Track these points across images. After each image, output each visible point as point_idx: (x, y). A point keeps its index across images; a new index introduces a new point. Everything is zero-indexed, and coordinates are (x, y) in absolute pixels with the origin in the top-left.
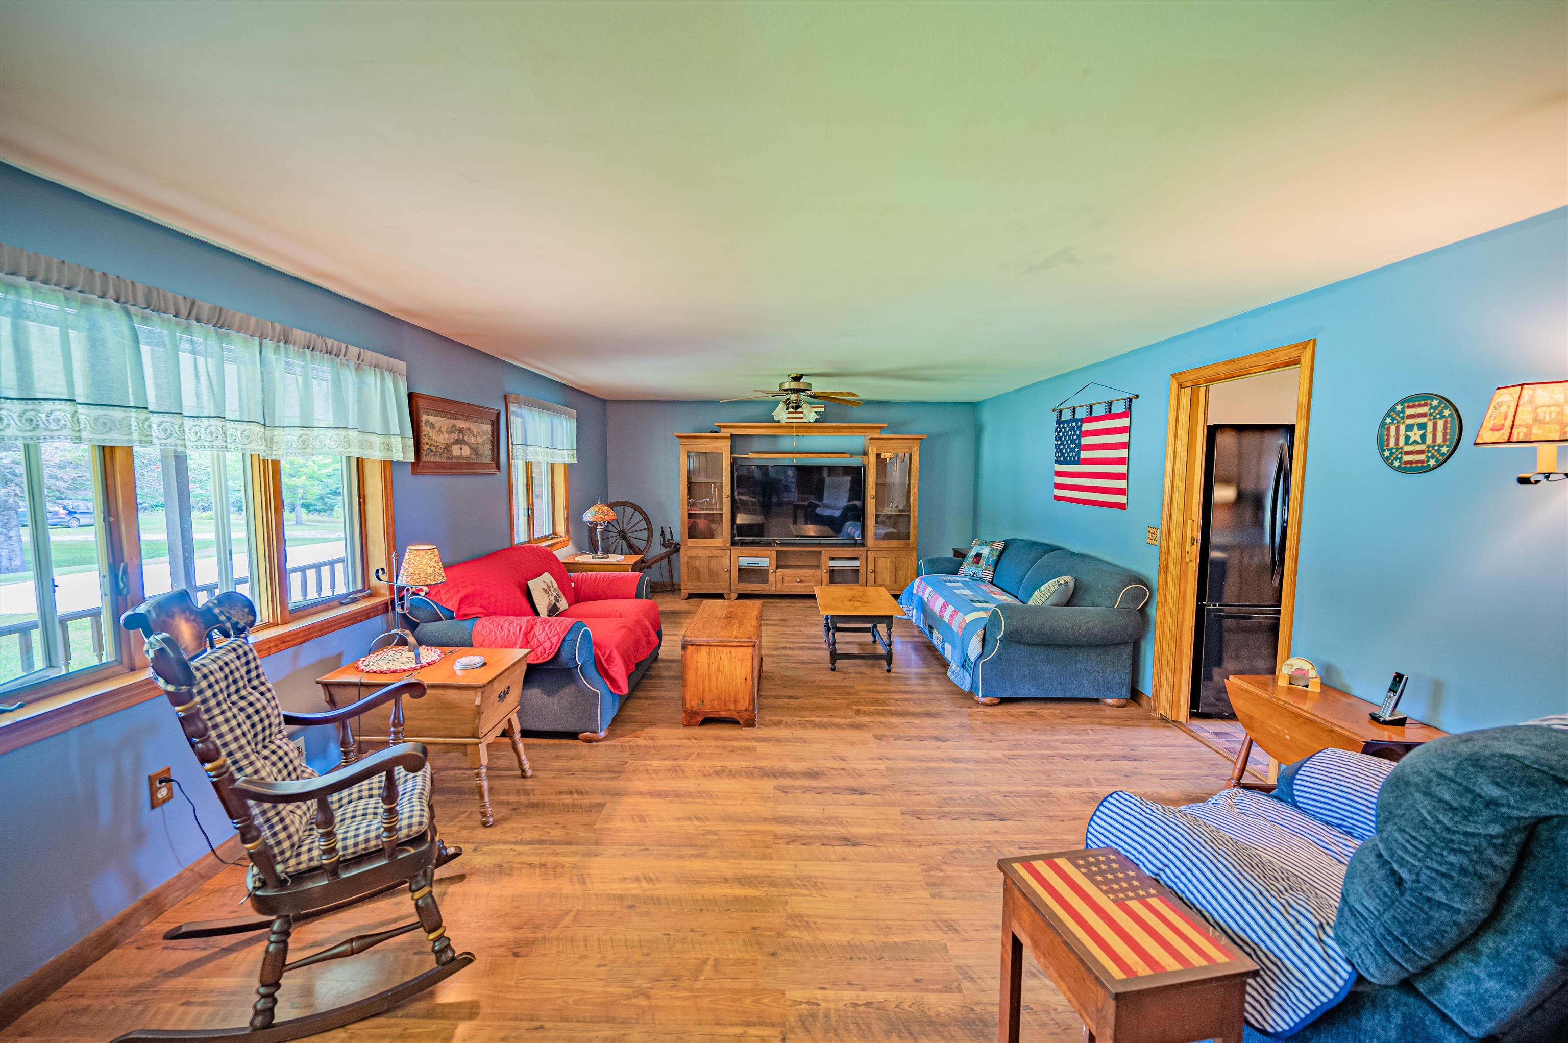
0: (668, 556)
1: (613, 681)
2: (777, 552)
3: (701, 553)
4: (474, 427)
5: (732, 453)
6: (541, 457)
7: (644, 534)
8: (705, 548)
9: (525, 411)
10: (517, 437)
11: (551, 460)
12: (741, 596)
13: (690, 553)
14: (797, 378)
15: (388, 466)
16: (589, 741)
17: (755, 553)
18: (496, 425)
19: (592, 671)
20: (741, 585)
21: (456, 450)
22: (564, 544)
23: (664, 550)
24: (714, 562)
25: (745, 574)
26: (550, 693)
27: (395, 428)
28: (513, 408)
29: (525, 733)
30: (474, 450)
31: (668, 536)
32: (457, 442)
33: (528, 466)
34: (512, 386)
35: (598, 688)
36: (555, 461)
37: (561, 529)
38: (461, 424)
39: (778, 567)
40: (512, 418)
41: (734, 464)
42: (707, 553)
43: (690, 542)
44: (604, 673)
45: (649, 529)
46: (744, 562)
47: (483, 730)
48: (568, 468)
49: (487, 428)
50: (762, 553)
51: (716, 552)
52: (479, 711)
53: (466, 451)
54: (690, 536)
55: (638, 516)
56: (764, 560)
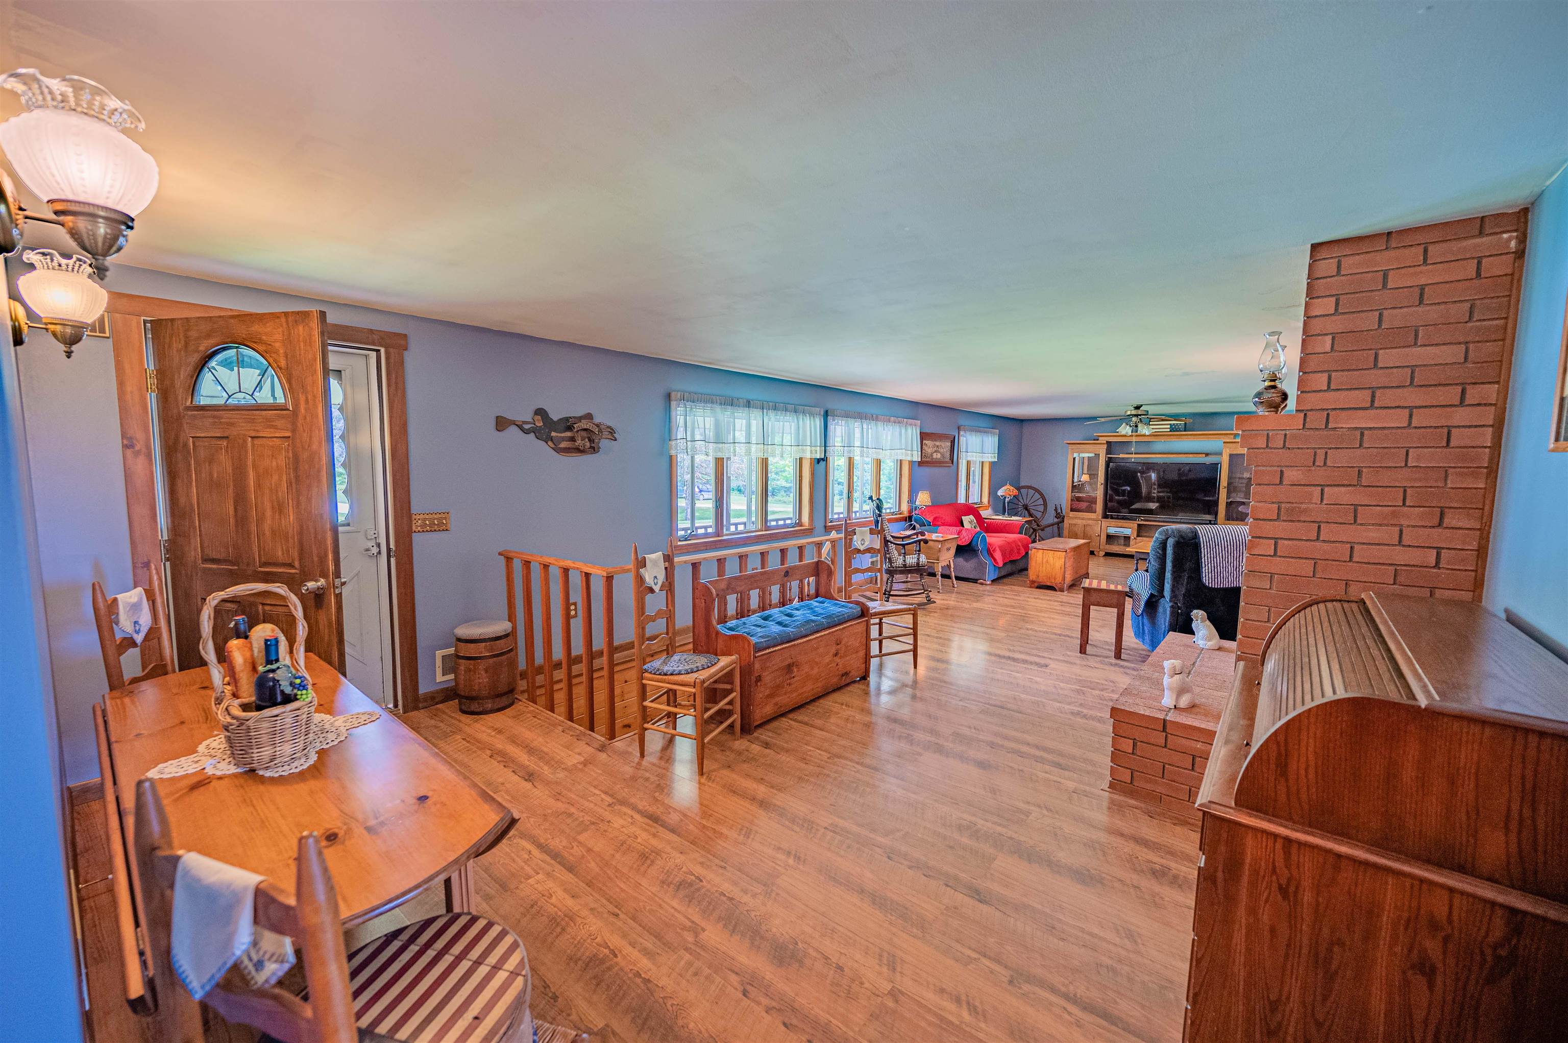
0: (1058, 524)
1: (995, 560)
2: (1139, 525)
3: (1079, 522)
4: (943, 444)
5: (1107, 454)
6: (975, 458)
7: (1041, 508)
8: (1083, 519)
9: (968, 434)
10: (963, 448)
11: (981, 460)
12: (1108, 554)
13: (1071, 522)
14: (1138, 408)
15: (911, 463)
16: (982, 584)
17: (1120, 524)
18: (953, 442)
19: (985, 553)
20: (1108, 546)
21: (935, 456)
22: (986, 508)
23: (1056, 520)
24: (1088, 529)
25: (1110, 538)
26: (967, 561)
27: (915, 448)
28: (962, 433)
29: (957, 578)
30: (943, 455)
31: (1059, 511)
32: (936, 451)
33: (968, 463)
34: (963, 421)
35: (988, 561)
36: (985, 460)
37: (985, 500)
38: (938, 443)
39: (1138, 536)
40: (961, 438)
41: (1109, 461)
42: (1084, 522)
43: (1072, 514)
44: (991, 556)
45: (1045, 504)
46: (1112, 531)
47: (941, 559)
48: (992, 464)
49: (949, 444)
50: (1126, 525)
51: (1090, 522)
52: (940, 550)
53: (939, 456)
54: (1072, 510)
55: (1037, 496)
56: (1127, 529)
